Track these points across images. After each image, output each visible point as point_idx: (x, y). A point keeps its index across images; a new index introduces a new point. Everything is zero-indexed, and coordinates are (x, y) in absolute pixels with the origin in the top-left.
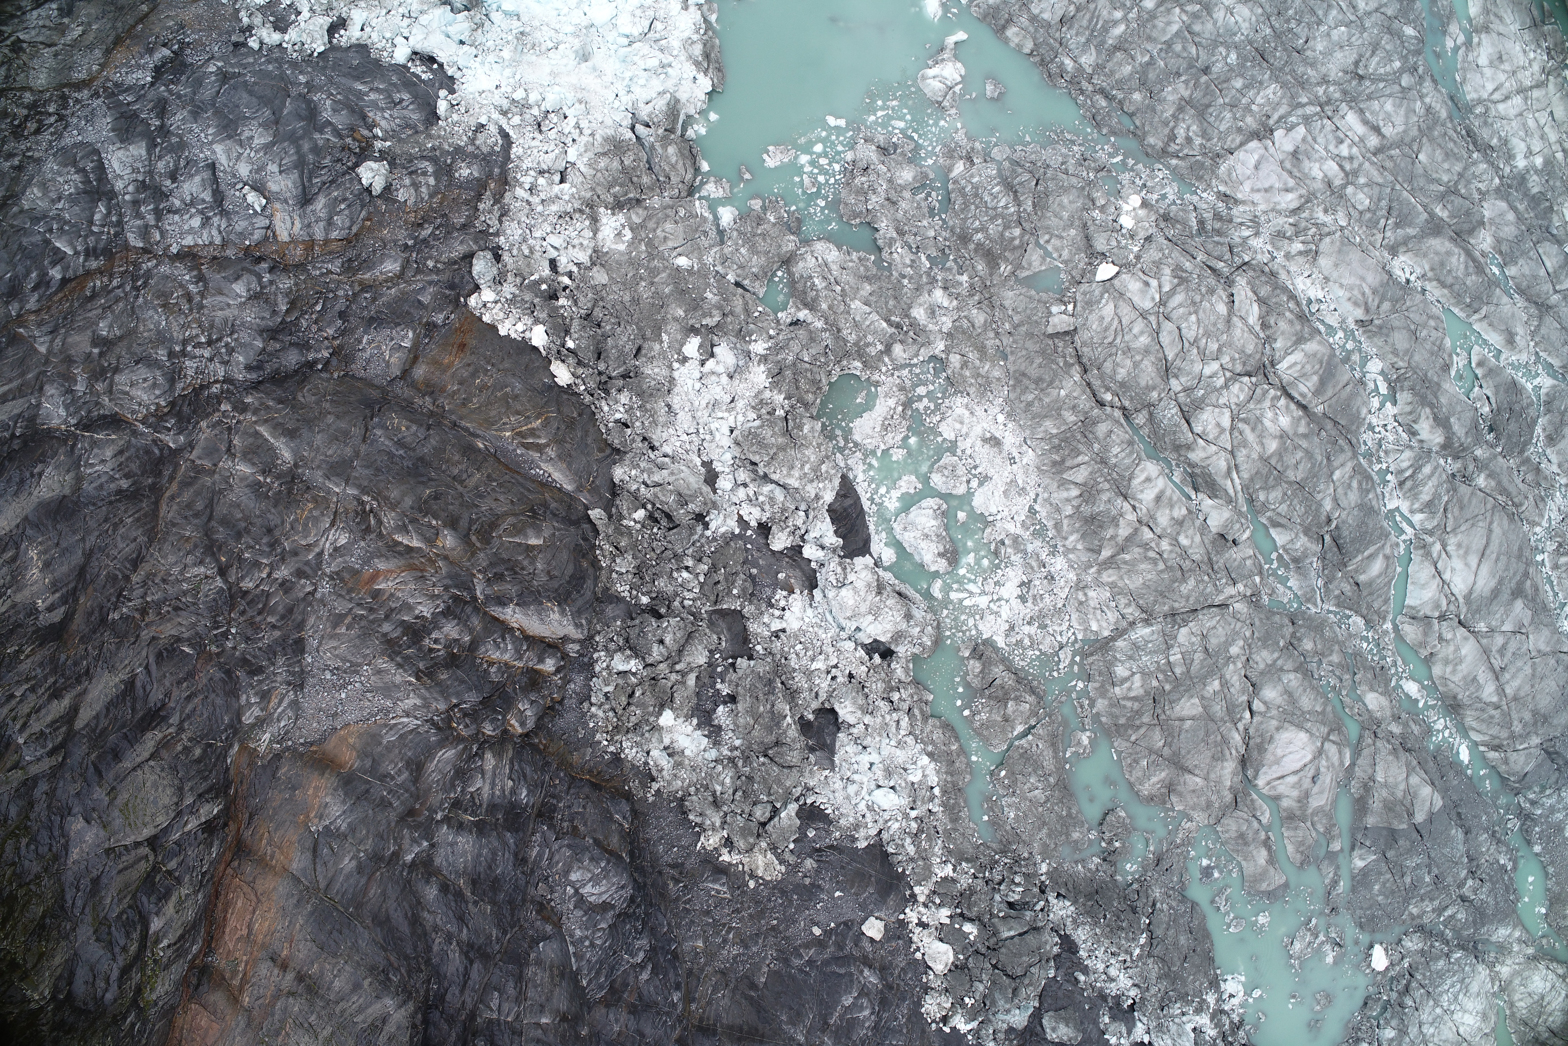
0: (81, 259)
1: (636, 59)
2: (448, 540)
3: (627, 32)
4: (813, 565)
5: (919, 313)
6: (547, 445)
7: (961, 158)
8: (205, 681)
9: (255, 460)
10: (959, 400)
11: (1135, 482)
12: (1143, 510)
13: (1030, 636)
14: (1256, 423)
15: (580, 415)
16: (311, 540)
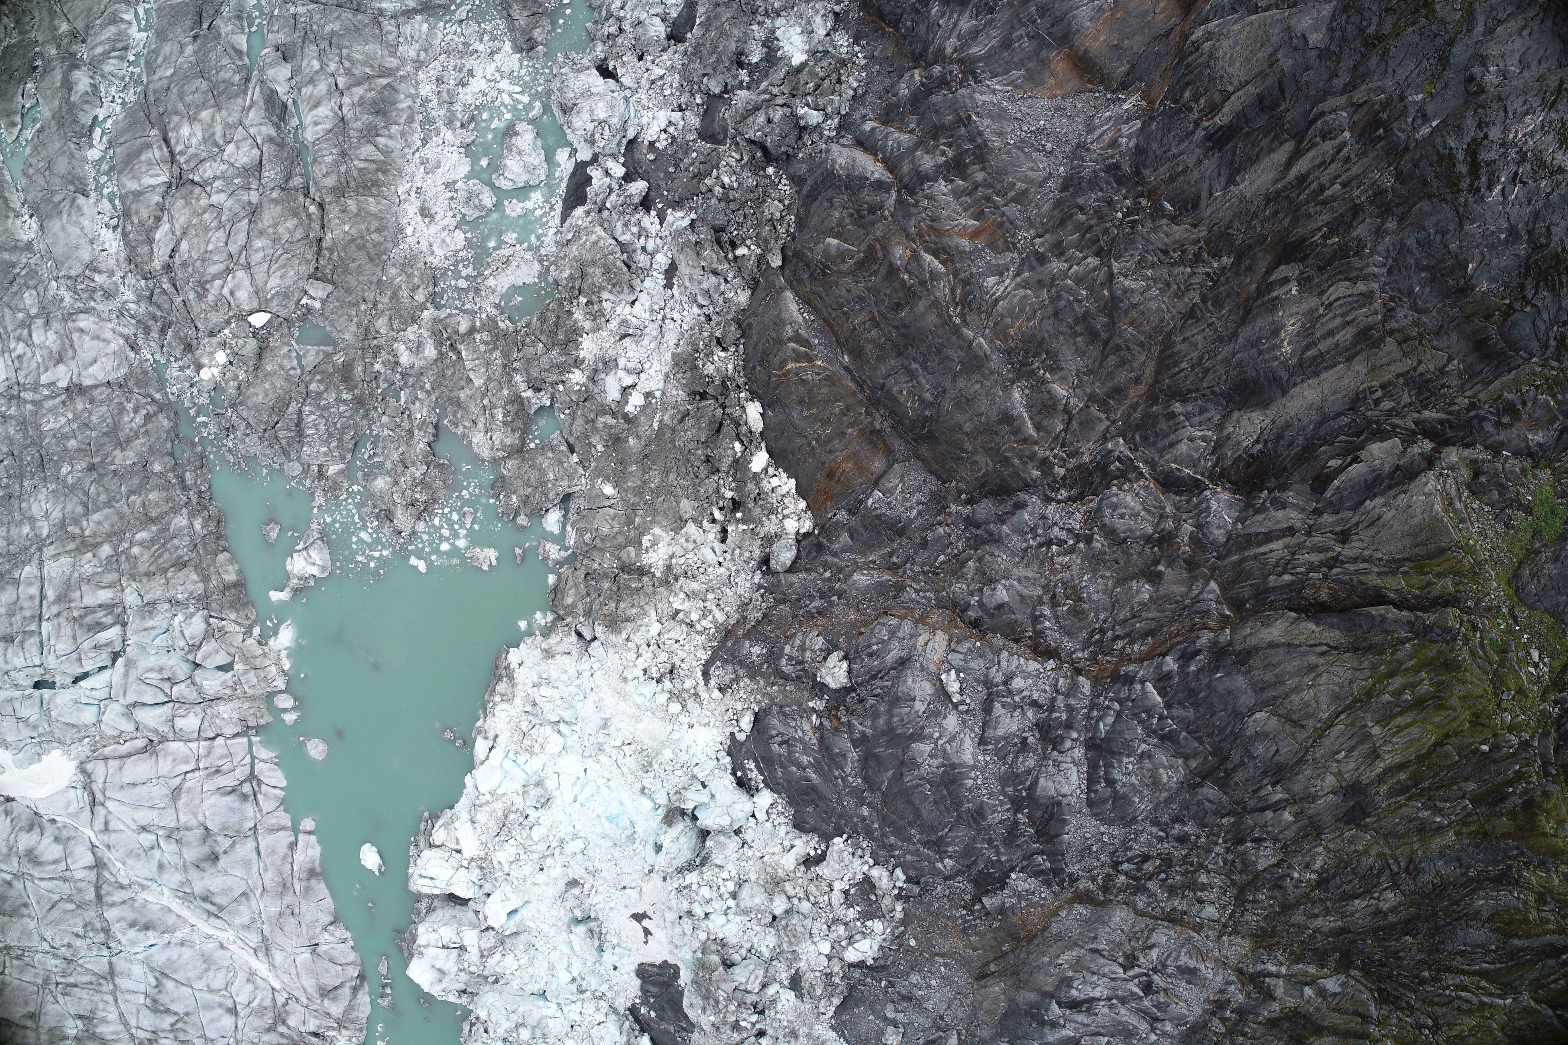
0: (1140, 675)
1: (559, 702)
2: (899, 253)
3: (556, 735)
4: (622, 160)
5: (430, 351)
6: (790, 339)
7: (327, 479)
8: (1162, 170)
9: (1047, 396)
10: (435, 261)
11: (328, 126)
12: (334, 102)
13: (481, 41)
14: (208, 139)
15: (754, 367)
16: (1021, 292)
